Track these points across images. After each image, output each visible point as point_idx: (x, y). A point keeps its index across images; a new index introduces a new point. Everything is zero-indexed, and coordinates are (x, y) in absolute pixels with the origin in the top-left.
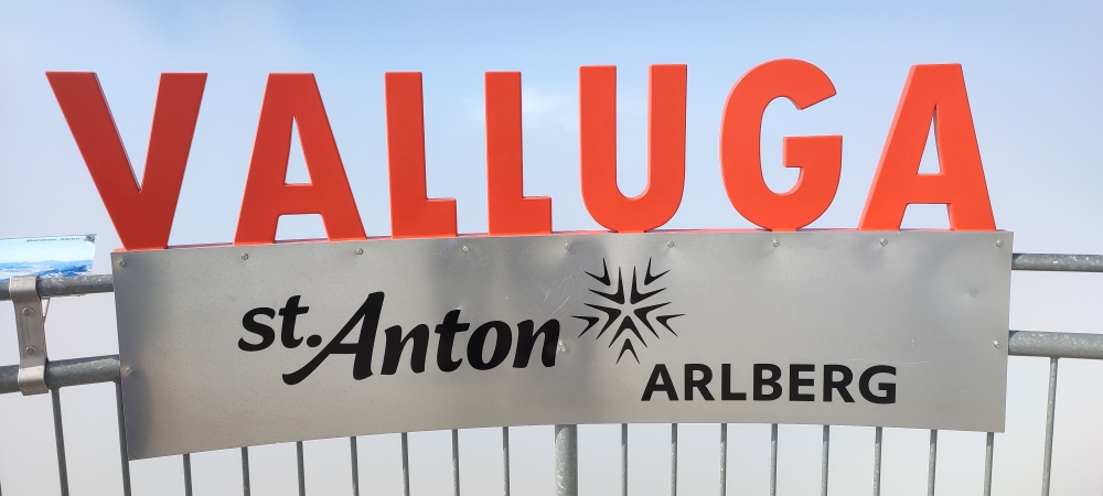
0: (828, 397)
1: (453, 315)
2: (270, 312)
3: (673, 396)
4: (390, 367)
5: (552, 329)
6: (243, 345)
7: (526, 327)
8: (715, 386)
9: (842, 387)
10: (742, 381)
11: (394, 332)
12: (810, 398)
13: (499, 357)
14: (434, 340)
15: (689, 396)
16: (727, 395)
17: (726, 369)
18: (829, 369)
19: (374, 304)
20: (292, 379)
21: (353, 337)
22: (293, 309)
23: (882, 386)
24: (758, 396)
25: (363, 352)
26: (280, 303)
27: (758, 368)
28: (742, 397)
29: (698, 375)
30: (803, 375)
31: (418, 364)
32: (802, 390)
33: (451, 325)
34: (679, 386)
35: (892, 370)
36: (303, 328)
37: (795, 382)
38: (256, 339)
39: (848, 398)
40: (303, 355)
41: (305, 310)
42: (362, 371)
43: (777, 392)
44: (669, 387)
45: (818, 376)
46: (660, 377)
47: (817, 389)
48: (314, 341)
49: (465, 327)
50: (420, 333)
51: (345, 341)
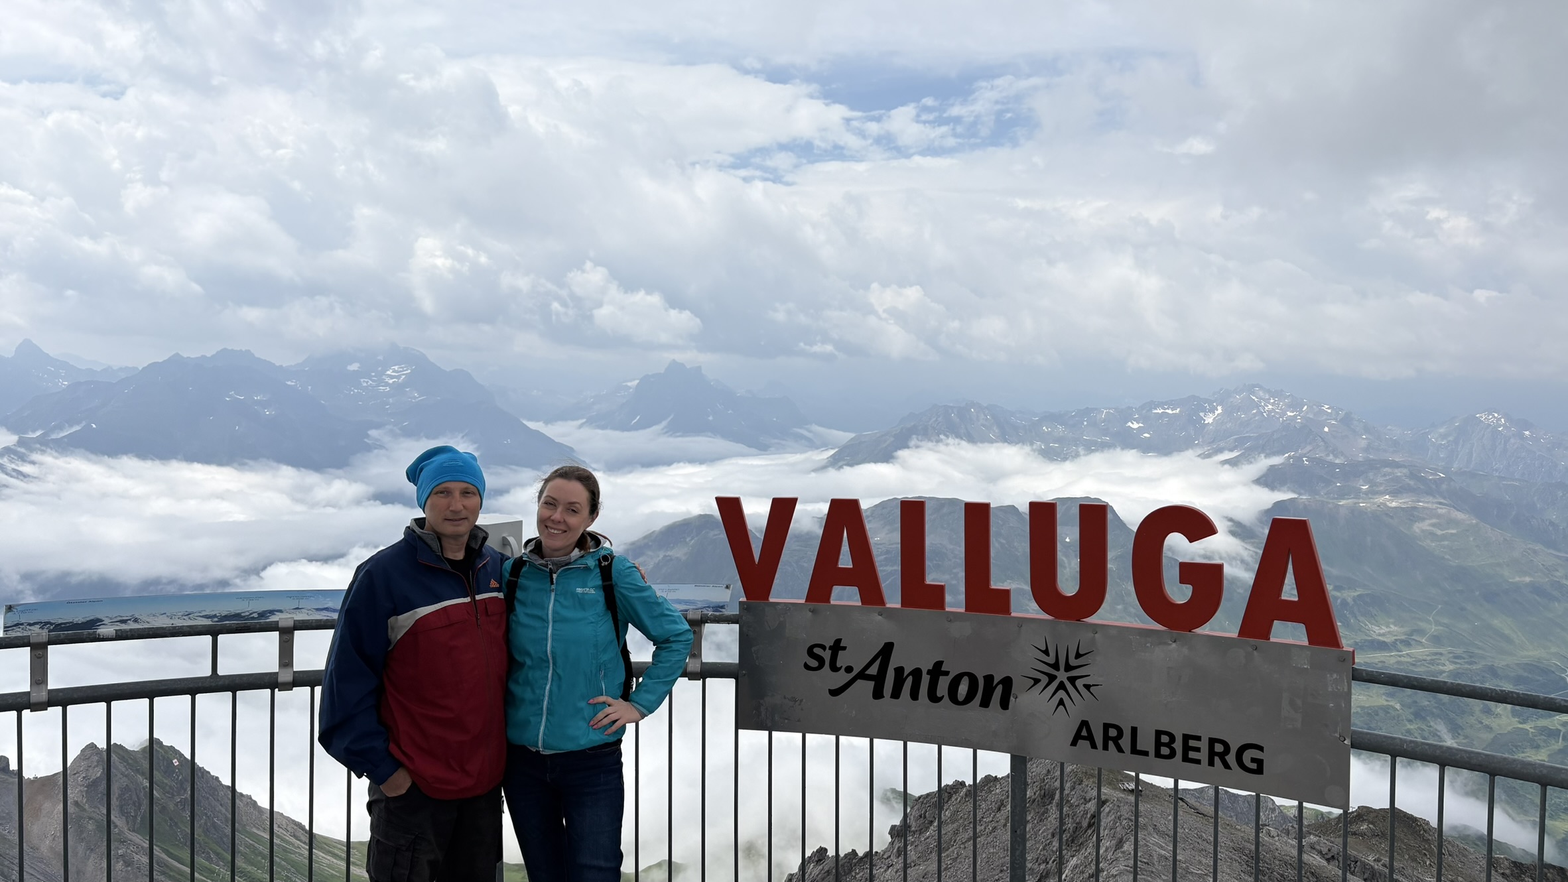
0: (1211, 763)
1: (939, 664)
2: (823, 647)
3: (1094, 746)
4: (896, 694)
5: (1007, 682)
6: (807, 667)
7: (989, 679)
8: (1125, 742)
9: (1222, 756)
10: (1146, 742)
11: (899, 671)
12: (1198, 762)
13: (969, 698)
14: (926, 680)
15: (1106, 748)
16: (1134, 751)
17: (1134, 730)
18: (1212, 742)
19: (888, 649)
20: (835, 693)
21: (873, 670)
22: (837, 647)
23: (1253, 760)
24: (1158, 755)
25: (879, 680)
26: (829, 643)
27: (1159, 733)
28: (1146, 753)
29: (1113, 733)
30: (1192, 743)
31: (914, 695)
32: (1192, 755)
33: (937, 671)
34: (1099, 740)
35: (1261, 748)
36: (843, 660)
37: (1186, 748)
38: (814, 663)
39: (1227, 766)
40: (842, 678)
41: (844, 648)
42: (878, 694)
43: (1173, 754)
44: (1090, 738)
45: (1204, 745)
46: (1084, 730)
47: (1203, 756)
48: (849, 669)
49: (947, 673)
50: (917, 673)
51: (869, 672)
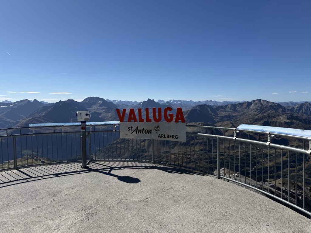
1: (143, 129)
4: (139, 133)
5: (151, 130)
7: (149, 130)
8: (164, 137)
9: (174, 137)
10: (166, 136)
11: (139, 130)
13: (147, 133)
16: (165, 137)
18: (173, 135)
19: (138, 127)
20: (131, 133)
21: (136, 130)
22: (131, 127)
24: (167, 138)
27: (167, 135)
29: (162, 135)
31: (141, 133)
32: (171, 137)
35: (177, 136)
36: (132, 129)
37: (170, 137)
38: (129, 130)
40: (132, 131)
42: (136, 133)
43: (169, 138)
44: (160, 136)
45: (172, 136)
47: (172, 137)
50: (141, 130)
